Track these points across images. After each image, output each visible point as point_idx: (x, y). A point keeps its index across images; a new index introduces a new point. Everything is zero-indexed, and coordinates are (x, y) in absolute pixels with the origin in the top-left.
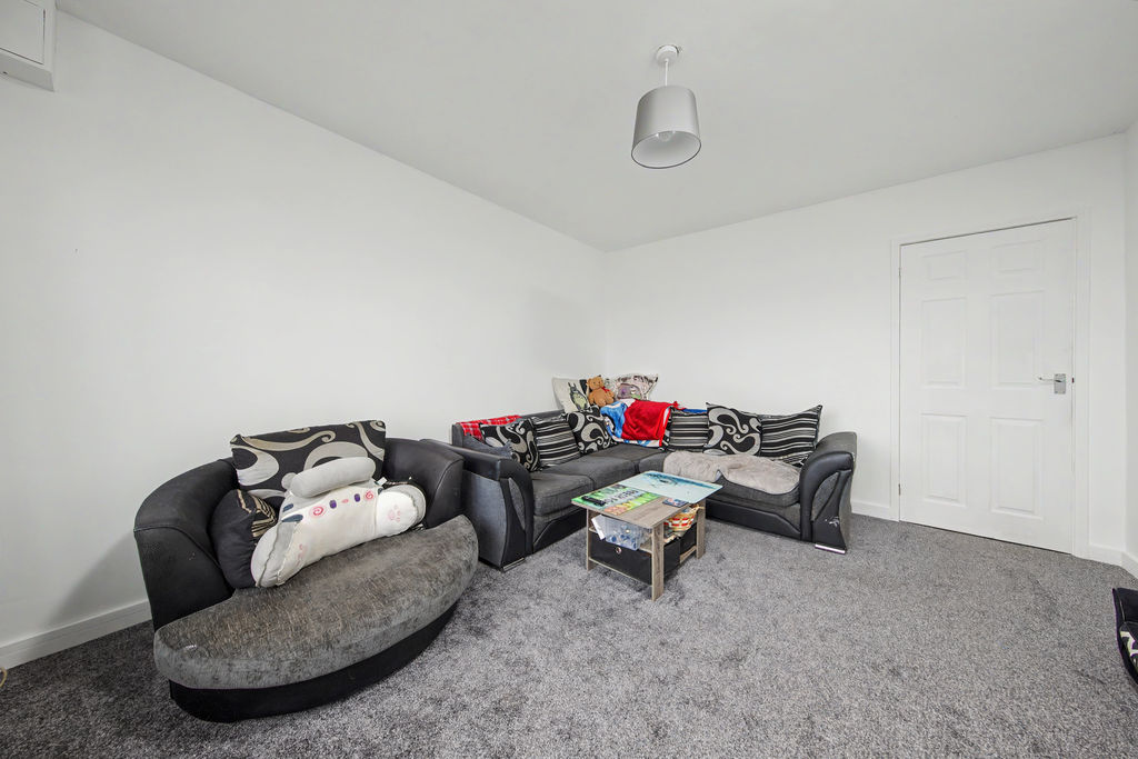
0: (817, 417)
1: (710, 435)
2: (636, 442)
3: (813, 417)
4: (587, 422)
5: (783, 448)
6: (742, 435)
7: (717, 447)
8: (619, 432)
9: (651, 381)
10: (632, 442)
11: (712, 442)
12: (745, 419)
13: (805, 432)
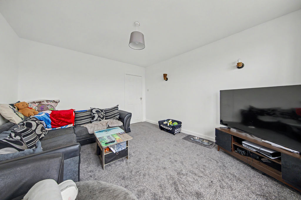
0: (118, 107)
1: (94, 117)
2: (60, 128)
3: (116, 108)
4: (38, 125)
5: (113, 116)
6: (102, 115)
7: (97, 120)
8: (50, 126)
9: (56, 102)
10: (57, 128)
11: (95, 119)
12: (102, 111)
13: (116, 111)
